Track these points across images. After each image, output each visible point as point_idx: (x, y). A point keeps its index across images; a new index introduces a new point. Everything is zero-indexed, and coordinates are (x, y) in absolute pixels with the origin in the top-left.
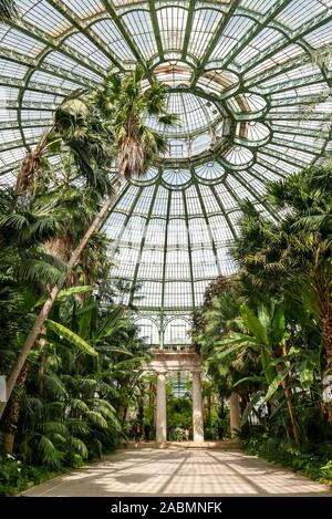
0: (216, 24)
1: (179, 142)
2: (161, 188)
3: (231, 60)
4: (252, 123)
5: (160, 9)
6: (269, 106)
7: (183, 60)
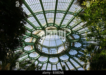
0: (62, 16)
1: (54, 49)
2: (49, 64)
3: (68, 25)
4: (76, 43)
5: (47, 13)
6: (80, 38)
7: (54, 26)
